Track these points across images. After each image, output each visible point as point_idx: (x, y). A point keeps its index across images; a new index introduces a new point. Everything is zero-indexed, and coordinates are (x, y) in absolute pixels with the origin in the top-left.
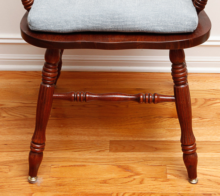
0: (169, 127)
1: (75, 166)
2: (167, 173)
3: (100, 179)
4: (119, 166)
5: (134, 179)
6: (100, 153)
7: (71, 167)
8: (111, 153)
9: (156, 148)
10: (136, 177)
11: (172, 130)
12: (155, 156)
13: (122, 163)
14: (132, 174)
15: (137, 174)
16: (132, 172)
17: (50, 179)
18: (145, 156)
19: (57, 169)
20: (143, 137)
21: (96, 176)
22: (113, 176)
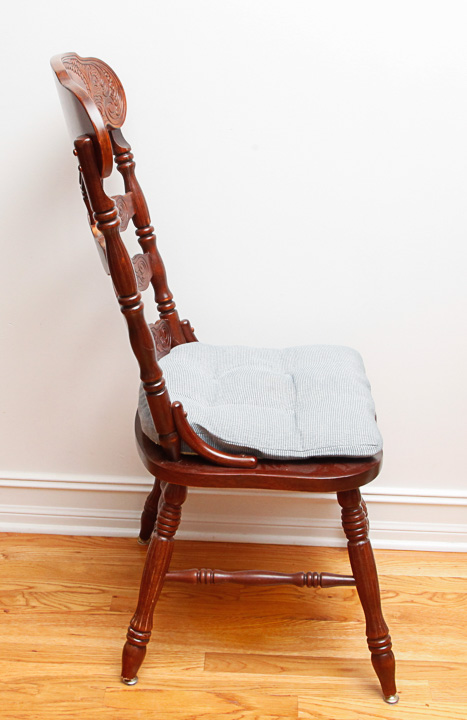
0: (306, 634)
1: (145, 690)
2: (297, 709)
3: (186, 714)
4: (218, 695)
5: (243, 716)
6: (187, 672)
7: (138, 693)
8: (207, 673)
9: (282, 668)
10: (245, 713)
11: (312, 640)
12: (280, 680)
13: (224, 690)
14: (240, 708)
15: (248, 708)
16: (239, 704)
17: (104, 709)
18: (262, 680)
19: (116, 694)
20: (262, 649)
21: (179, 709)
22: (208, 709)
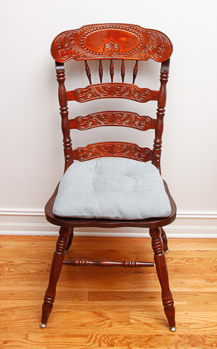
2: (130, 318)
3: (79, 323)
4: (94, 313)
5: (105, 323)
6: (81, 302)
8: (89, 302)
10: (106, 321)
12: (122, 304)
13: (96, 310)
14: (104, 319)
15: (108, 319)
16: (104, 317)
18: (114, 304)
21: (77, 321)
22: (90, 320)
